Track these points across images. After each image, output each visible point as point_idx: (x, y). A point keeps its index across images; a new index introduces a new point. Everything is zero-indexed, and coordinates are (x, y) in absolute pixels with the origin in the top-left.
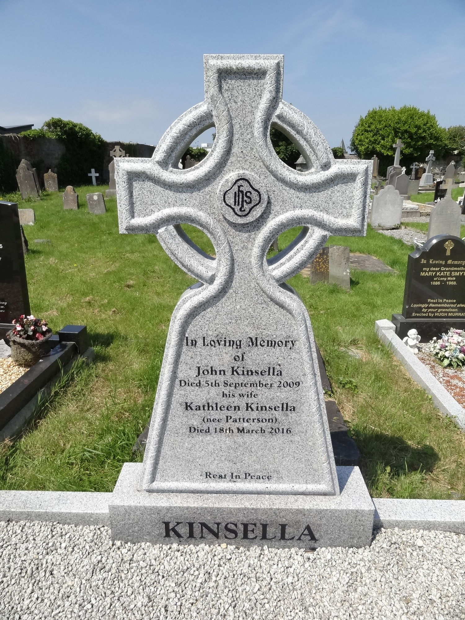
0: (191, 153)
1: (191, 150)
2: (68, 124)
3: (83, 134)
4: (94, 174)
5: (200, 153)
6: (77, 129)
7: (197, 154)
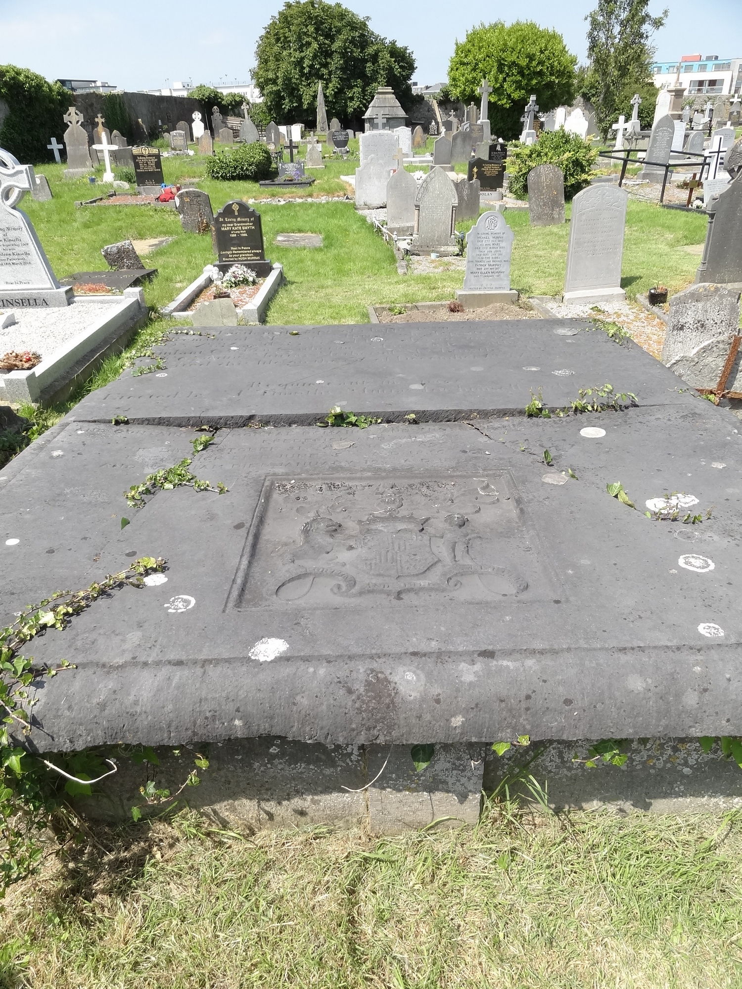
0: (221, 102)
1: (220, 98)
2: (8, 71)
3: (31, 86)
4: (55, 146)
5: (235, 101)
6: (21, 78)
7: (231, 104)
